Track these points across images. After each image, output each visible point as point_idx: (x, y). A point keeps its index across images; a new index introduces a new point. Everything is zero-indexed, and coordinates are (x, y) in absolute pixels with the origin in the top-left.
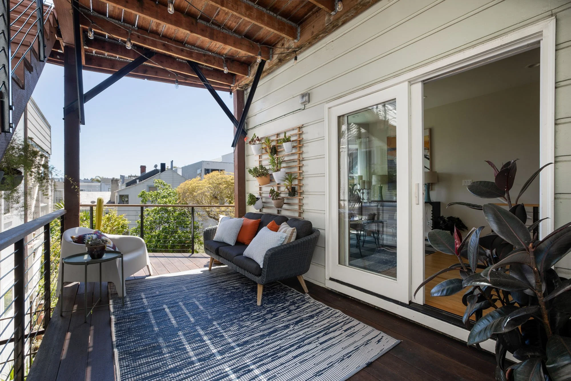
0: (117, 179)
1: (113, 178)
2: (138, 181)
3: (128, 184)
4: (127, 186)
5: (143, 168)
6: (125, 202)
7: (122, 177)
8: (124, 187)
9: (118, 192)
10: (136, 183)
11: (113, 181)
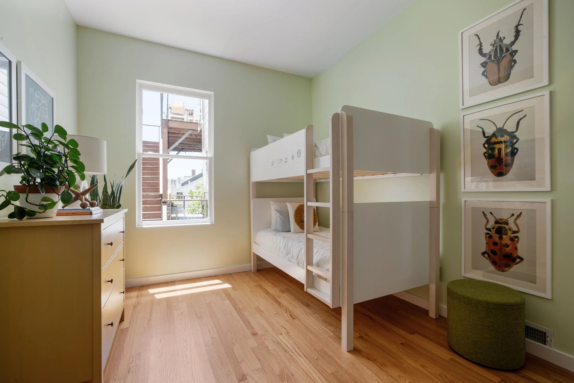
0: (175, 180)
1: (172, 179)
2: (189, 182)
3: (183, 185)
4: (182, 186)
5: (194, 172)
6: (180, 198)
7: (179, 178)
8: (180, 186)
9: (176, 190)
10: (188, 183)
11: (172, 182)
